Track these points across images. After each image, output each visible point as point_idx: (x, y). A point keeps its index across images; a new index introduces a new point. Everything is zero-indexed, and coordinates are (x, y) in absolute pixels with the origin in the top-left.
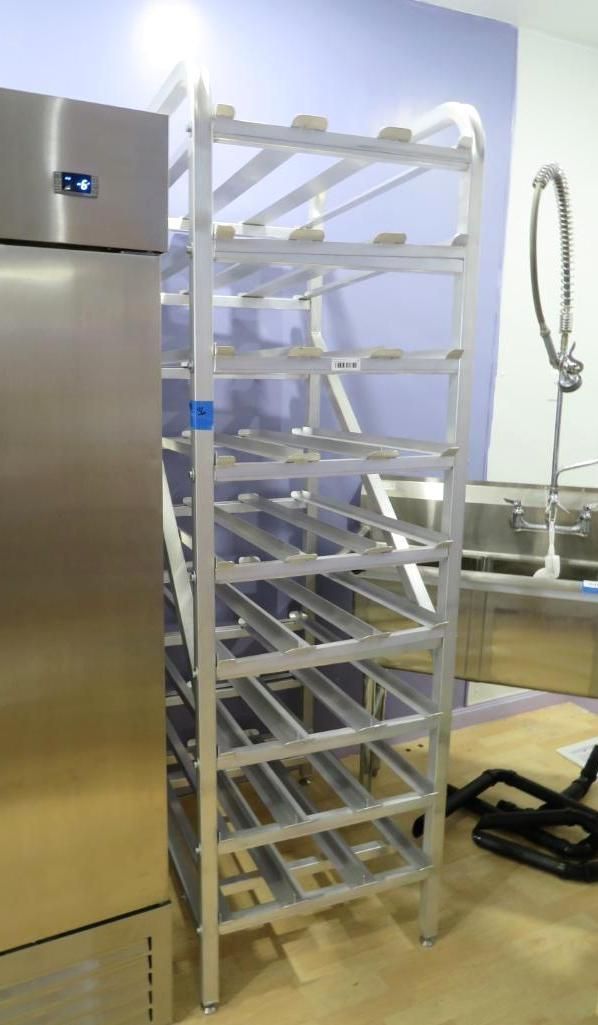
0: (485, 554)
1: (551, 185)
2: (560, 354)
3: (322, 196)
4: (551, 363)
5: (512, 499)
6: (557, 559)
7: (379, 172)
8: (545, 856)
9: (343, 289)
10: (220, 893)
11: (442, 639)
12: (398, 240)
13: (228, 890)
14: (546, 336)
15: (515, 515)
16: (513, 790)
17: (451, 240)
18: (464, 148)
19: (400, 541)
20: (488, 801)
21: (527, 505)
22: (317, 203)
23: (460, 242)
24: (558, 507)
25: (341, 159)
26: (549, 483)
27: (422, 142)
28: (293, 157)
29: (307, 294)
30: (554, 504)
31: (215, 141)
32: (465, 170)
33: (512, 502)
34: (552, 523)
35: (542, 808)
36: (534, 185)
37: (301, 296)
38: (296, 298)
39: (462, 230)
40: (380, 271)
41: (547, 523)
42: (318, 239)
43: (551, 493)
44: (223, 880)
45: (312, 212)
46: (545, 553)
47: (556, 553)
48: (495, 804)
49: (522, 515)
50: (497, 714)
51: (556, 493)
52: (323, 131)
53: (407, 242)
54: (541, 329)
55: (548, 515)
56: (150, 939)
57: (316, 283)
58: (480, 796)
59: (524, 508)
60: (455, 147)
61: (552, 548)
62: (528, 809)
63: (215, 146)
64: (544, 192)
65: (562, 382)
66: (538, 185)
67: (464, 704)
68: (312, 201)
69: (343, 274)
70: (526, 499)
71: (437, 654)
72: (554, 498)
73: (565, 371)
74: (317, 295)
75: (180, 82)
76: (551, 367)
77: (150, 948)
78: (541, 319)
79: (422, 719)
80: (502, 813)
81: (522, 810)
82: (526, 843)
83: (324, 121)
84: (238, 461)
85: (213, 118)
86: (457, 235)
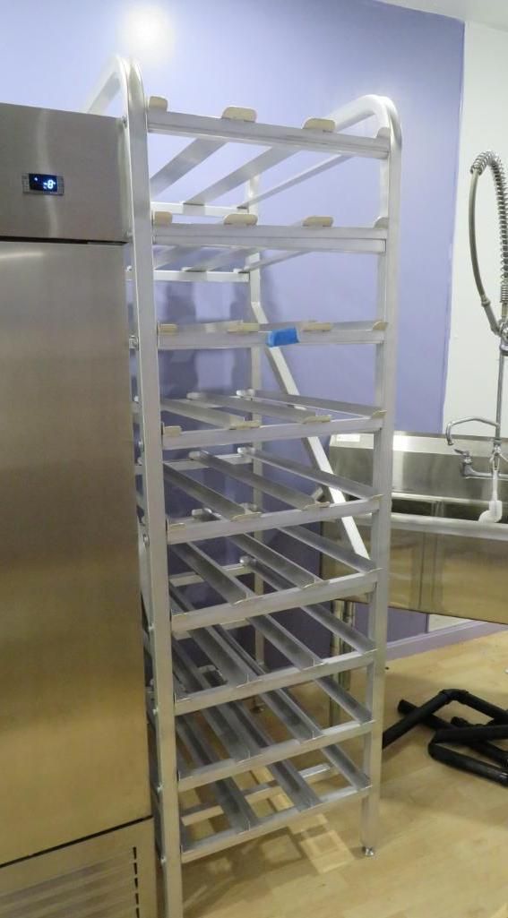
0: (439, 498)
1: (488, 171)
2: (500, 321)
3: (256, 178)
4: (492, 330)
5: (463, 450)
6: (499, 504)
7: (303, 160)
8: (491, 766)
9: (272, 266)
10: (181, 824)
11: (376, 583)
12: (326, 224)
13: (188, 821)
14: (486, 305)
15: (464, 464)
16: (465, 707)
17: (374, 223)
18: (383, 137)
19: (338, 496)
20: (443, 718)
21: (475, 455)
22: (252, 184)
23: (382, 224)
24: (501, 458)
25: (270, 148)
26: (494, 435)
27: (341, 132)
28: (225, 146)
29: (246, 268)
30: (497, 455)
31: (150, 131)
32: (385, 158)
33: (461, 452)
34: (495, 472)
35: (490, 723)
36: (472, 172)
37: (240, 270)
38: (236, 271)
39: (383, 214)
40: (303, 251)
41: (492, 472)
42: (251, 223)
43: (495, 444)
44: (184, 812)
45: (248, 192)
46: (490, 498)
47: (499, 499)
48: (449, 720)
49: (470, 464)
50: (455, 639)
51: (499, 445)
52: (253, 122)
53: (334, 225)
54: (482, 301)
55: (492, 465)
56: (135, 849)
57: (254, 258)
58: (436, 714)
59: (472, 458)
60: (375, 137)
61: (495, 494)
62: (478, 725)
63: (149, 135)
64: (480, 177)
65: (503, 346)
66: (475, 171)
67: (426, 631)
68: (247, 183)
69: (271, 253)
70: (473, 449)
71: (372, 597)
72: (499, 450)
73: (505, 337)
74: (254, 269)
75: (114, 74)
76: (492, 333)
77: (135, 857)
78: (481, 291)
79: (360, 655)
80: (455, 728)
81: (472, 726)
82: (474, 755)
83: (253, 113)
84: (183, 430)
85: (146, 110)
86: (379, 218)
